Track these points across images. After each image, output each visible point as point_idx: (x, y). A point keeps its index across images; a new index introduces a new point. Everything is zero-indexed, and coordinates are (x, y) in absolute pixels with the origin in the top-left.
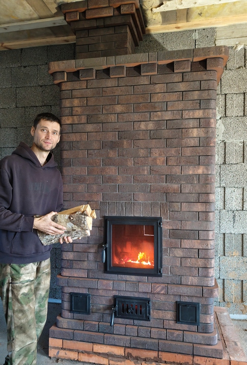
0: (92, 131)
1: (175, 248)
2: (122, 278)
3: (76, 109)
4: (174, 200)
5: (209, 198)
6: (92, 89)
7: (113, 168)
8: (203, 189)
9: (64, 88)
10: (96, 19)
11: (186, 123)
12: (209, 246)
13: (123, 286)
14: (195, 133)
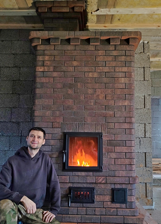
0: (57, 76)
1: (111, 152)
2: (75, 174)
3: (47, 62)
4: (110, 122)
5: (131, 120)
6: (58, 51)
7: (71, 100)
8: (128, 115)
9: (38, 48)
10: (58, 12)
11: (118, 74)
12: (132, 150)
13: (76, 179)
14: (123, 80)
